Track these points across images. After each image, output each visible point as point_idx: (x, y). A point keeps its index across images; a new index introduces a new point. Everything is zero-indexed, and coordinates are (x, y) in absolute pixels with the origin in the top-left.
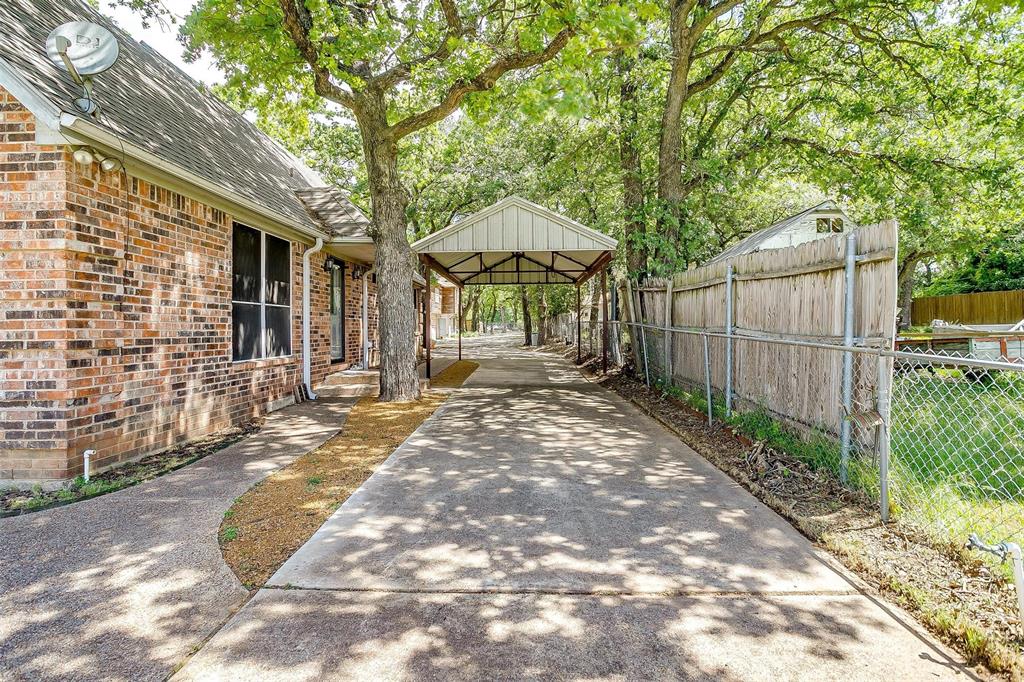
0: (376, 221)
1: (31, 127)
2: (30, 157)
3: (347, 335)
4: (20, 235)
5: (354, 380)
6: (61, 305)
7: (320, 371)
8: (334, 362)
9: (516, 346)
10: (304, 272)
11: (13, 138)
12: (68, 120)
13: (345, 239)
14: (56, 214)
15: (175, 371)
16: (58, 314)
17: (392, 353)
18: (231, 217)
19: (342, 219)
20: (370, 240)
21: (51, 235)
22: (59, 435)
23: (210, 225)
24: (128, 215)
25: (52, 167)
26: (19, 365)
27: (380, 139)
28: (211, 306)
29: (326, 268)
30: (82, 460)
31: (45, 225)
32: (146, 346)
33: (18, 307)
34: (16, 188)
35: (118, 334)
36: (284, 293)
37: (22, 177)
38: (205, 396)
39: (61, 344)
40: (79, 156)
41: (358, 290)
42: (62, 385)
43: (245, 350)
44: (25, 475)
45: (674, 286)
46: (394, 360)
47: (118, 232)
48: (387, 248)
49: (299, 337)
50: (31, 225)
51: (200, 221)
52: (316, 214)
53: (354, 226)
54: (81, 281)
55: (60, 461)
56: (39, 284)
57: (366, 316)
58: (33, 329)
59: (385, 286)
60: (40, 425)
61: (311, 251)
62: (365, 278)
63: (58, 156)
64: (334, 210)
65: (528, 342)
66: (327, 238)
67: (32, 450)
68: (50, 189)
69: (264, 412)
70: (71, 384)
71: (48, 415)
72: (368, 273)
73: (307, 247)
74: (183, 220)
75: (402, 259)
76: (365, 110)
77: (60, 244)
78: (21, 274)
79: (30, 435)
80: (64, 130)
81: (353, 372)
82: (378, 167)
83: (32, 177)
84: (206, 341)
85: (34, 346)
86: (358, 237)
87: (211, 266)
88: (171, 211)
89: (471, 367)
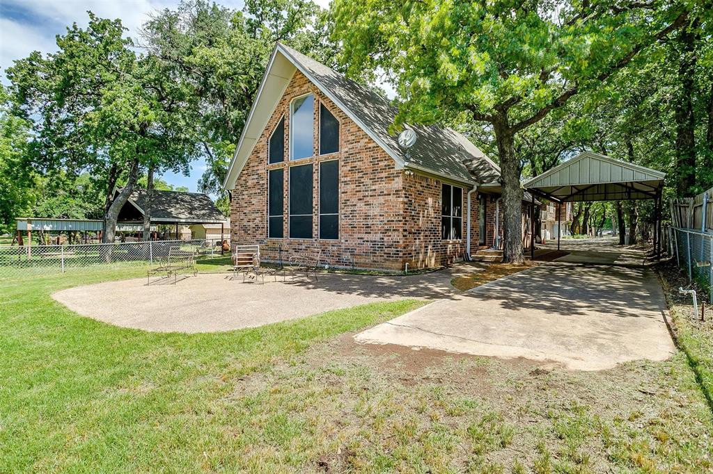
0: (503, 176)
1: (394, 165)
2: (393, 174)
3: (487, 232)
4: (391, 197)
5: (491, 254)
6: (401, 218)
7: (474, 248)
8: (481, 245)
9: (613, 245)
10: (468, 201)
11: (389, 168)
12: (406, 164)
13: (487, 185)
14: (400, 191)
15: (426, 242)
16: (400, 221)
17: (510, 240)
18: (442, 182)
19: (486, 174)
20: (500, 185)
21: (399, 197)
22: (400, 257)
23: (436, 187)
24: (415, 188)
25: (399, 176)
26: (390, 236)
27: (505, 135)
28: (435, 218)
29: (478, 198)
30: (405, 266)
31: (397, 194)
32: (419, 232)
33: (390, 219)
34: (390, 183)
35: (413, 227)
36: (460, 212)
37: (391, 180)
38: (433, 252)
39: (401, 230)
40: (407, 173)
41: (494, 209)
42: (401, 242)
43: (446, 235)
44: (391, 269)
45: (695, 203)
46: (511, 243)
47: (413, 194)
48: (508, 189)
49: (465, 231)
50: (394, 194)
51: (432, 186)
52: (473, 173)
53: (492, 177)
54: (406, 210)
55: (399, 265)
56: (396, 212)
57: (497, 222)
58: (394, 225)
59: (506, 207)
60: (395, 254)
61: (471, 191)
62: (497, 202)
63: (400, 173)
64: (482, 170)
65: (622, 243)
66: (478, 184)
67: (393, 262)
68: (398, 183)
69: (451, 262)
70: (404, 242)
71: (398, 251)
72: (499, 199)
73: (469, 190)
74: (428, 186)
75: (516, 194)
76: (497, 122)
77: (401, 199)
78: (391, 209)
79: (393, 257)
80: (405, 166)
81: (491, 250)
82: (504, 149)
83: (394, 180)
84: (433, 231)
85: (394, 230)
86: (494, 183)
87: (435, 202)
88: (424, 184)
89: (564, 253)
